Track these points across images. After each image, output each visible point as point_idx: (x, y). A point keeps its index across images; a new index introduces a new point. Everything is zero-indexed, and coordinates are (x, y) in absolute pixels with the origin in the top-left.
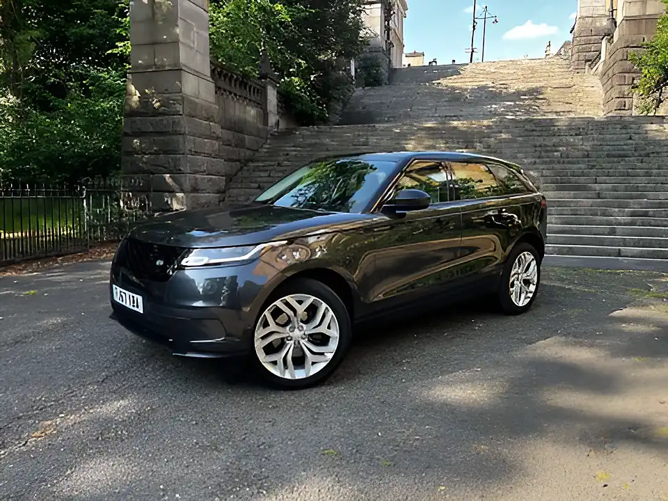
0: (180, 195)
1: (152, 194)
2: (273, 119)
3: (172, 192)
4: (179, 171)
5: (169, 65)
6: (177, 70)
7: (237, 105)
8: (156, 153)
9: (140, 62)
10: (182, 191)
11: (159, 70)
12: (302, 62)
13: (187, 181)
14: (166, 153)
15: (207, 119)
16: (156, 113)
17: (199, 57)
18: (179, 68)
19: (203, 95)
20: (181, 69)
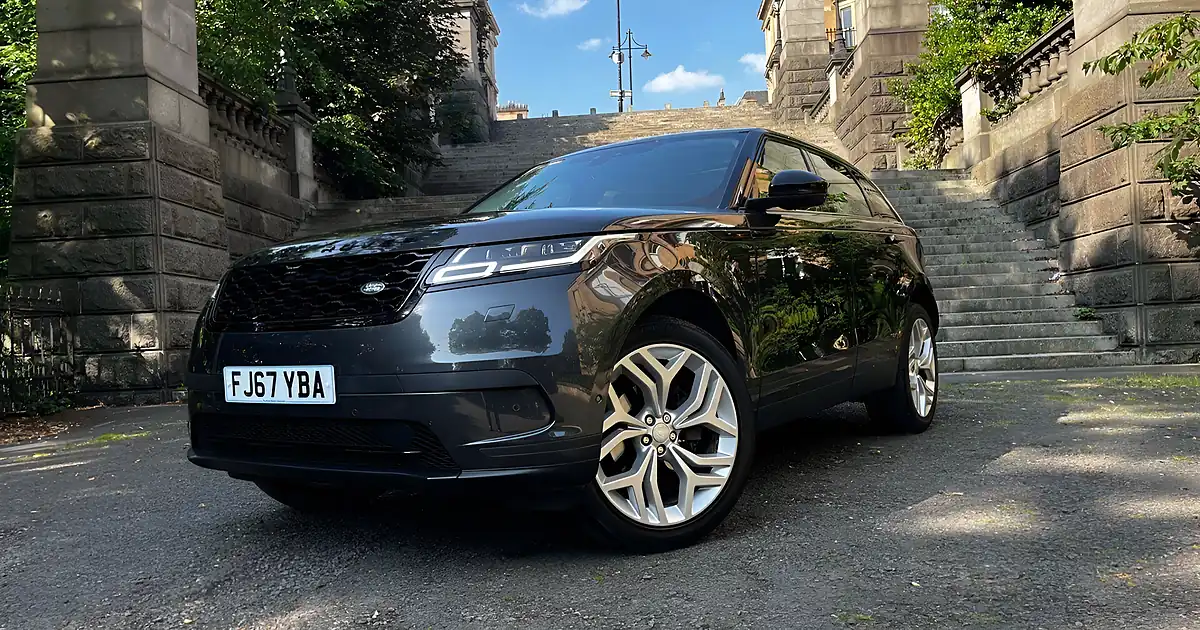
0: (146, 318)
1: (82, 320)
2: (307, 187)
3: (126, 313)
4: (144, 271)
5: (121, 68)
6: (139, 77)
7: (244, 158)
8: (92, 236)
9: (55, 62)
10: (151, 309)
11: (97, 77)
12: (355, 89)
13: (162, 289)
14: (113, 234)
15: (197, 173)
16: (92, 158)
17: (178, 58)
18: (143, 73)
19: (188, 128)
20: (146, 75)
